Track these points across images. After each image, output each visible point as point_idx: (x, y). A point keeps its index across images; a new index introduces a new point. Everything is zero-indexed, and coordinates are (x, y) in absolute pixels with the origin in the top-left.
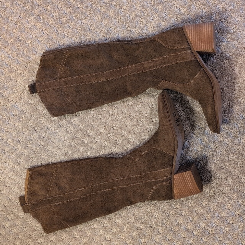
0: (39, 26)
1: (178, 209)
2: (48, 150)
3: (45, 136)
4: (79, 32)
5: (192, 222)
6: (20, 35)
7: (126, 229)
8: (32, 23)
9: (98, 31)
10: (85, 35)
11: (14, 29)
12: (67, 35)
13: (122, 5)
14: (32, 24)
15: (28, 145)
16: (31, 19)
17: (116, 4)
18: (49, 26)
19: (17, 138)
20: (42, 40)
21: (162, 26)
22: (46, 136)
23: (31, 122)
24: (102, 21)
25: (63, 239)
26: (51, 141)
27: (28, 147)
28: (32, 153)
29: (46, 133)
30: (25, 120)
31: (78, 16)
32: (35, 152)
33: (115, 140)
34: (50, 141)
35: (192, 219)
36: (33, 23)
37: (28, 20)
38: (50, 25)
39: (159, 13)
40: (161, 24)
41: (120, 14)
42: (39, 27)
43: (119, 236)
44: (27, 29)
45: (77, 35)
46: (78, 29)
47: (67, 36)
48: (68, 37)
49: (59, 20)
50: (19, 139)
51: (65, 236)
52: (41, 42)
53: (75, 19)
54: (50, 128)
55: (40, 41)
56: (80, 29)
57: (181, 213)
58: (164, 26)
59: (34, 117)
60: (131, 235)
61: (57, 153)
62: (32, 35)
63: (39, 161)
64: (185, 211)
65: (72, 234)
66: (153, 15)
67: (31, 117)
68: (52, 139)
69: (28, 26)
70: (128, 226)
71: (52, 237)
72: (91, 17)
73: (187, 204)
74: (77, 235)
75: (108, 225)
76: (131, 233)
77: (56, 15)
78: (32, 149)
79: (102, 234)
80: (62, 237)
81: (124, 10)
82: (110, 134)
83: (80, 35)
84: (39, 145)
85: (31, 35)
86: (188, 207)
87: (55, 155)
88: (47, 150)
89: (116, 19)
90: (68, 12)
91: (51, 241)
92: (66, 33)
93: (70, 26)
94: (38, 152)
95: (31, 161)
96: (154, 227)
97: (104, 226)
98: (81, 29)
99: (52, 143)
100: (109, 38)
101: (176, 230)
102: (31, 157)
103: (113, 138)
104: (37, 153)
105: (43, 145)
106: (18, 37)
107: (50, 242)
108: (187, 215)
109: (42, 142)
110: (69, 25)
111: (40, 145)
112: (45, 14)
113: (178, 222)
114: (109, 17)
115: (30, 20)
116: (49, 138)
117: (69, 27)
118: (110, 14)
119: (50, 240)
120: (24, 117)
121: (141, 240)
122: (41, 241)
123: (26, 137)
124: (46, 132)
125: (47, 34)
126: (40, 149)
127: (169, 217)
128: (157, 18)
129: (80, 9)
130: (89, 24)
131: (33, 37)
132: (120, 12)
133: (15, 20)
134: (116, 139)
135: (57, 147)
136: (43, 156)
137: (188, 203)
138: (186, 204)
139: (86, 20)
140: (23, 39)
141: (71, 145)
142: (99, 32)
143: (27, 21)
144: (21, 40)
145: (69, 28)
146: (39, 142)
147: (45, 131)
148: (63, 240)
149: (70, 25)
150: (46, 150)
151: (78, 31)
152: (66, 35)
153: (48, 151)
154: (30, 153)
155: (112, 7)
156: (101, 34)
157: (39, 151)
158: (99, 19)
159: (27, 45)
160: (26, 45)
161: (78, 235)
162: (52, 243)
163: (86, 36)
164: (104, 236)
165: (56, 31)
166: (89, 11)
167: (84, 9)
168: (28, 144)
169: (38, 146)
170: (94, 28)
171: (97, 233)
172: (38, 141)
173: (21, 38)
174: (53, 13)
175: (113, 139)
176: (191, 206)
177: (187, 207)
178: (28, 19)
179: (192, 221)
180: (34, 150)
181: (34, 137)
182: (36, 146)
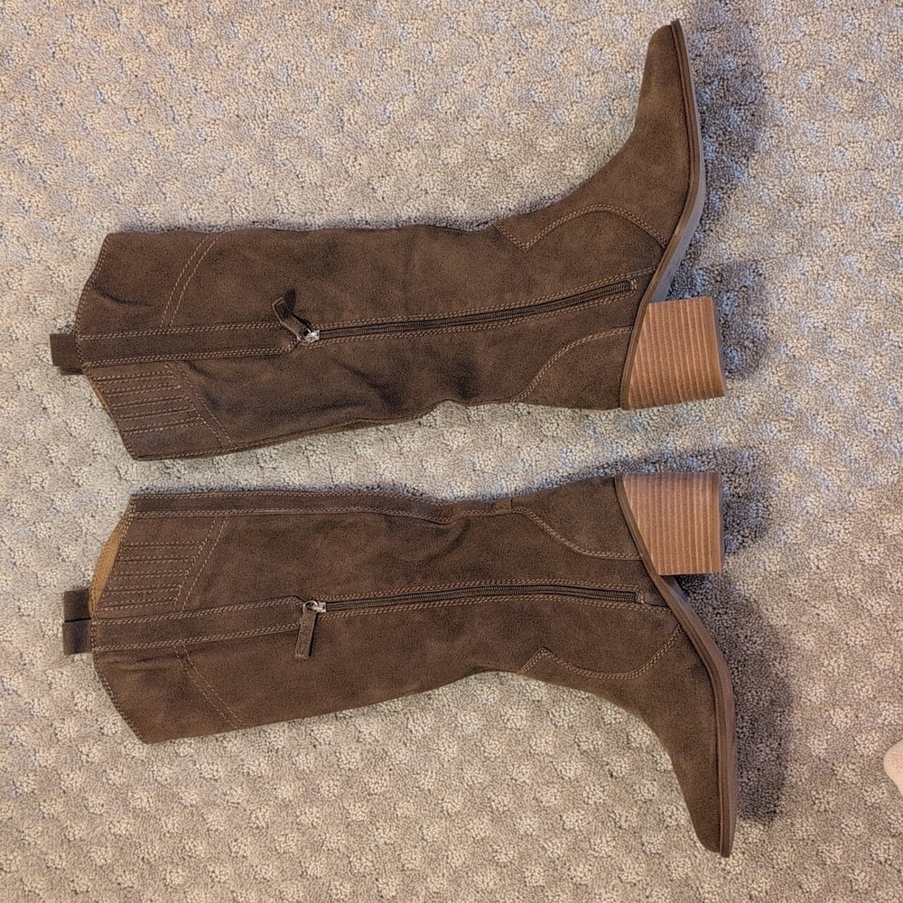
0: (108, 43)
1: (519, 730)
2: (80, 484)
3: (78, 431)
4: (250, 84)
5: (562, 781)
6: (36, 67)
7: (328, 791)
8: (85, 32)
9: (317, 89)
10: (269, 95)
11: (20, 44)
12: (204, 86)
13: (411, 11)
14: (85, 36)
15: (9, 456)
16: (83, 18)
17: (389, 4)
18: (147, 50)
20: (114, 92)
21: (536, 99)
22: (82, 433)
23: (33, 375)
24: (334, 56)
25: (91, 811)
26: (95, 452)
27: (7, 462)
28: (22, 485)
29: (83, 421)
30: (11, 367)
31: (252, 27)
32: (33, 486)
33: (328, 469)
34: (94, 450)
35: (563, 770)
36: (89, 29)
37: (75, 18)
38: (148, 46)
39: (533, 54)
40: (533, 93)
41: (400, 41)
42: (111, 48)
43: (298, 814)
44: (64, 47)
45: (241, 90)
46: (246, 73)
47: (206, 92)
48: (209, 95)
49: (183, 32)
51: (102, 802)
52: (110, 101)
53: (240, 36)
55: (106, 97)
56: (253, 72)
57: (530, 745)
58: (544, 100)
59: (44, 360)
60: (345, 812)
61: (114, 497)
62: (79, 73)
63: (44, 518)
64: (543, 740)
65: (130, 794)
66: (510, 59)
67: (37, 358)
69: (71, 41)
70: (338, 780)
71: (53, 802)
72: (297, 38)
73: (554, 716)
74: (146, 800)
75: (263, 772)
76: (346, 805)
77: (176, 16)
78: (22, 472)
79: (240, 801)
80: (91, 805)
81: (415, 30)
82: (315, 448)
83: (252, 93)
84: (52, 462)
85: (75, 70)
86: (556, 726)
87: (104, 502)
88: (76, 481)
89: (384, 55)
90: (219, 10)
91: (45, 815)
92: (203, 79)
93: (221, 60)
94: (43, 487)
95: (12, 515)
96: (429, 790)
97: (251, 772)
98: (256, 73)
99: (99, 456)
100: (352, 118)
101: (505, 806)
102: (14, 501)
103: (323, 461)
104: (40, 488)
105: (64, 461)
106: (27, 73)
107: (44, 817)
108: (548, 755)
109: (62, 453)
110: (217, 56)
111: (53, 460)
112: (138, 6)
113: (517, 777)
114: (361, 46)
115: (80, 20)
116: (88, 441)
117: (217, 62)
118: (366, 36)
119: (45, 810)
120: (8, 354)
121: (376, 833)
122: (9, 814)
123: (7, 427)
124: (84, 417)
125: (133, 77)
126: (50, 475)
127: (485, 757)
128: (522, 69)
129: (262, 6)
130: (289, 61)
131: (84, 79)
132: (399, 34)
133: (26, 11)
134: (333, 468)
135: (117, 473)
136: (58, 503)
137: (557, 714)
138: (551, 716)
139: (279, 46)
140: (45, 81)
141: (168, 471)
142: (318, 93)
143: (69, 21)
144: (38, 83)
145: (215, 66)
146: (51, 452)
147: (82, 414)
148: (94, 816)
149: (219, 56)
150: (74, 480)
151: (246, 77)
152: (201, 88)
153: (79, 487)
154: (14, 487)
155: (374, 12)
156: (327, 98)
157: (47, 482)
158: (326, 47)
159: (59, 103)
160: (54, 104)
161: (151, 801)
162: (50, 825)
163: (273, 100)
164: (245, 810)
165: (168, 67)
166: (294, 14)
167: (276, 7)
168: (11, 452)
169: (47, 465)
170: (303, 74)
171: (223, 796)
172: (48, 447)
173: (37, 78)
174: (164, 8)
175: (322, 464)
176: (566, 726)
177: (553, 727)
178: (73, 16)
179: (563, 778)
180: (30, 477)
181: (37, 432)
182: (38, 463)
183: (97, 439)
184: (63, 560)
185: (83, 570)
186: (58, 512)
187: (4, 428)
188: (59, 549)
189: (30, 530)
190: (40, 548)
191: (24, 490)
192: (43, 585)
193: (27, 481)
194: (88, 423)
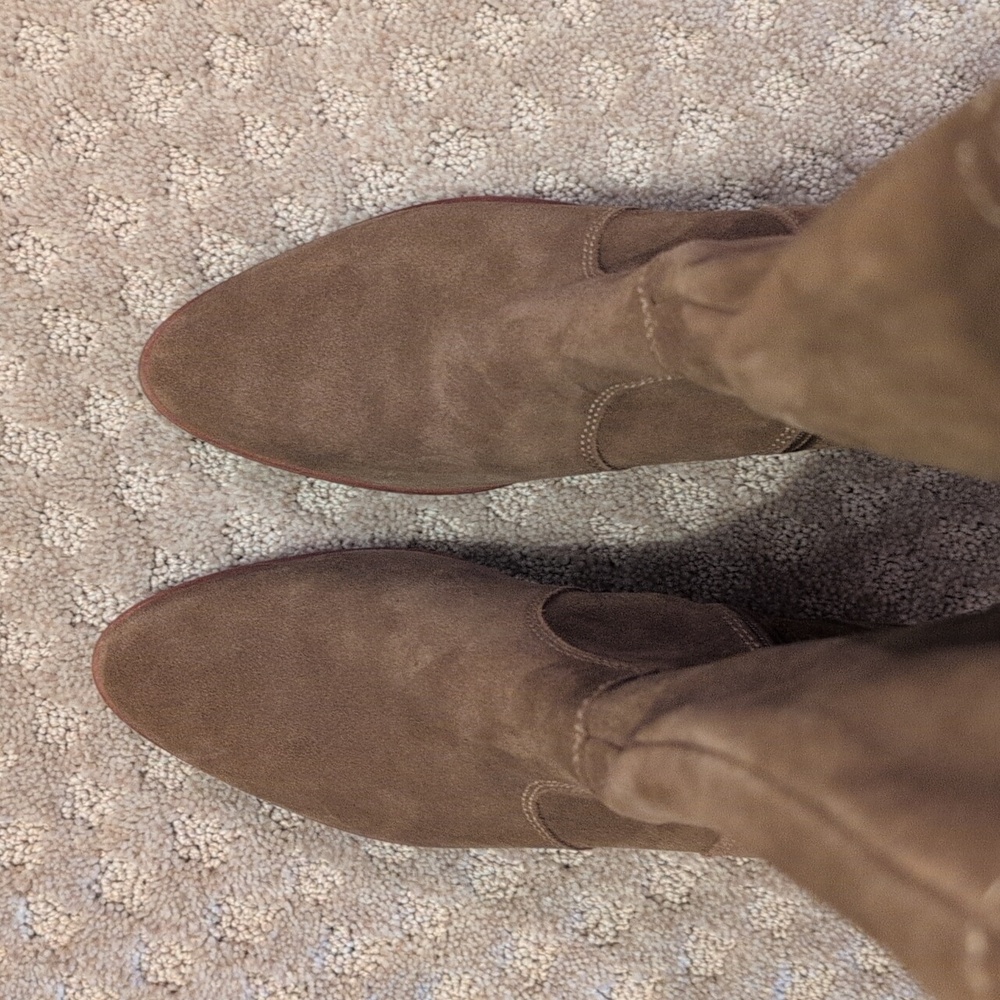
15: (72, 128)
19: (14, 20)
26: (279, 223)
27: (59, 139)
28: (70, 208)
29: (284, 139)
32: (96, 224)
34: (276, 215)
50: (22, 35)
54: (342, 120)
68: (296, 209)
78: (86, 178)
84: (167, 191)
88: (202, 263)
94: (117, 237)
95: (13, 265)
102: (33, 233)
105: (196, 206)
111: (173, 189)
123: (101, 58)
124: (291, 131)
126: (150, 218)
136: (134, 291)
146: (174, 168)
150: (198, 259)
154: (51, 203)
157: (133, 230)
168: (81, 122)
169: (153, 194)
180: (97, 199)
181: (165, 106)
182: (136, 177)
183: (298, 194)
184: (86, 426)
185: (121, 468)
186: (126, 312)
187: (93, 60)
188: (89, 396)
189: (41, 318)
190: (43, 370)
191: (72, 222)
192: (10, 457)
193: (88, 204)
194: (293, 148)
